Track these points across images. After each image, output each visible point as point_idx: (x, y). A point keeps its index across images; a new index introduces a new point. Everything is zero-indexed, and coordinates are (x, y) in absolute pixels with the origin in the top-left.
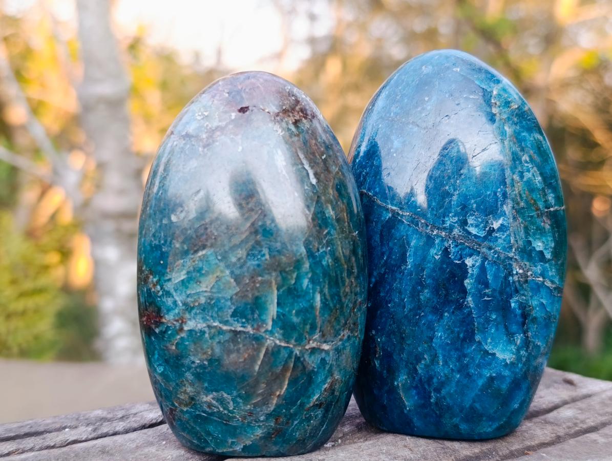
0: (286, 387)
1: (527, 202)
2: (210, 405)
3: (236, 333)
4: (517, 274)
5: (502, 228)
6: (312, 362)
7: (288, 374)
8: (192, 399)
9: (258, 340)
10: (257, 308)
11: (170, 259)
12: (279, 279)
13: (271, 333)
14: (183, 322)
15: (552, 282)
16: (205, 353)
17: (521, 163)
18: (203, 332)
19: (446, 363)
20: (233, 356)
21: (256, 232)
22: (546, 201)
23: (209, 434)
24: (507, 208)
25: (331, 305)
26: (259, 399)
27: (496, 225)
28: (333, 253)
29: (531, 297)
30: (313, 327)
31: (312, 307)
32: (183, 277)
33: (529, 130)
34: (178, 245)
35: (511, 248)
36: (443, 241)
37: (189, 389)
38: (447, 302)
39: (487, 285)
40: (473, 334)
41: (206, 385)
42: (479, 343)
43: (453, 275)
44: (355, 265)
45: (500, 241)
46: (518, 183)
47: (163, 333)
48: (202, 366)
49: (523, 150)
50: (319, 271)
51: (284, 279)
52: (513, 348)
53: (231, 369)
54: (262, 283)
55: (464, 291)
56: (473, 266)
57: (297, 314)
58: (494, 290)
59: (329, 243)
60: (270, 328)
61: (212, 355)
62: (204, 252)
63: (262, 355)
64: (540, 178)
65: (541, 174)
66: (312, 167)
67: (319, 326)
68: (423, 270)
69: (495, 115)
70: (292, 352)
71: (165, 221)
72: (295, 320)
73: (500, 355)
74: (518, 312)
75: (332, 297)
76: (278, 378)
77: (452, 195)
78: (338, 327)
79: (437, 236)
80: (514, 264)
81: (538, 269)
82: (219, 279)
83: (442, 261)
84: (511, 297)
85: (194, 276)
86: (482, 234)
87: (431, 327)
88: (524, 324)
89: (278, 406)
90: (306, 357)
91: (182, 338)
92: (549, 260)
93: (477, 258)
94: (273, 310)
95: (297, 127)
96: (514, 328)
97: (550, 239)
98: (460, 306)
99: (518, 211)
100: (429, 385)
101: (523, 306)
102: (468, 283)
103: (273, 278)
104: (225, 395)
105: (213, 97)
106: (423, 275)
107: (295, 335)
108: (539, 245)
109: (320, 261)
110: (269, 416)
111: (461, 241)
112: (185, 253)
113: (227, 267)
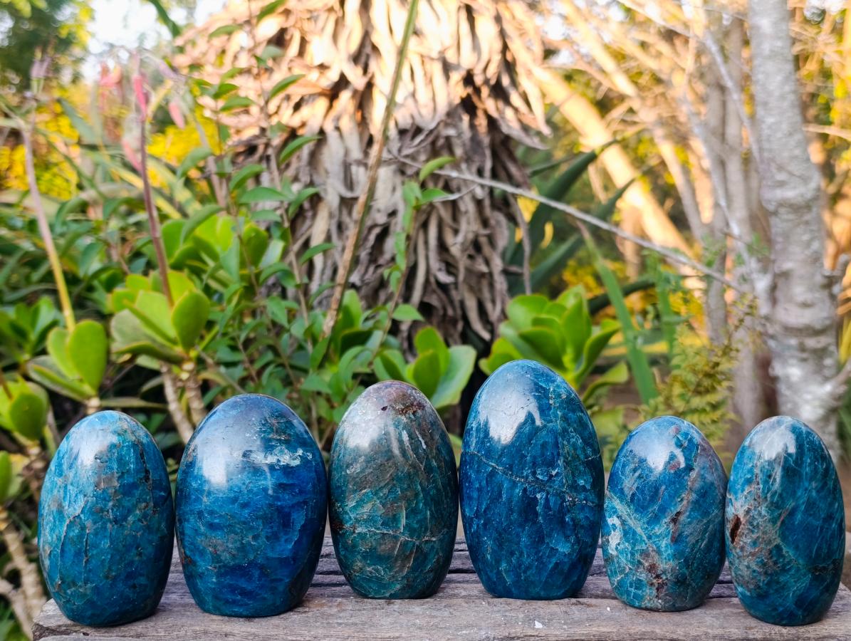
0: (412, 562)
1: (572, 457)
2: (371, 573)
3: (384, 534)
4: (568, 501)
5: (557, 474)
6: (426, 548)
7: (413, 555)
8: (361, 569)
9: (396, 538)
10: (395, 521)
11: (347, 494)
12: (406, 504)
13: (403, 534)
14: (355, 528)
15: (593, 503)
16: (368, 545)
17: (568, 433)
18: (366, 534)
19: (528, 556)
20: (383, 546)
21: (393, 479)
22: (586, 454)
23: (371, 588)
24: (560, 462)
25: (436, 516)
26: (397, 569)
27: (554, 473)
28: (436, 487)
29: (579, 514)
30: (426, 529)
31: (426, 518)
32: (354, 504)
33: (574, 411)
34: (351, 487)
35: (563, 486)
36: (522, 484)
37: (359, 564)
38: (526, 520)
39: (550, 510)
40: (543, 538)
41: (368, 562)
42: (548, 543)
43: (529, 504)
44: (449, 491)
45: (557, 482)
46: (567, 446)
47: (344, 534)
48: (366, 552)
49: (569, 425)
50: (429, 498)
51: (409, 505)
52: (569, 545)
53: (382, 553)
54: (398, 507)
55: (536, 514)
56: (541, 498)
57: (417, 523)
58: (555, 512)
59: (434, 482)
60: (402, 531)
61: (371, 546)
62: (365, 491)
63: (398, 546)
64: (581, 441)
65: (582, 438)
66: (423, 439)
67: (429, 528)
68: (512, 502)
69: (551, 404)
70: (414, 543)
71: (343, 473)
72: (416, 526)
73: (561, 550)
74: (571, 523)
75: (436, 512)
76: (408, 558)
77: (526, 457)
78: (440, 527)
79: (519, 481)
80: (566, 496)
81: (582, 496)
82: (374, 505)
83: (523, 496)
84: (566, 515)
85: (360, 503)
86: (546, 478)
87: (518, 535)
88: (575, 529)
89: (408, 572)
90: (423, 545)
91: (355, 537)
92: (589, 490)
93: (543, 493)
94: (403, 521)
95: (414, 415)
96: (569, 533)
97: (589, 477)
98: (535, 522)
99: (567, 463)
100: (520, 569)
101: (573, 520)
102: (538, 508)
103: (403, 504)
104: (379, 567)
105: (367, 401)
106: (512, 504)
107: (416, 534)
108: (581, 482)
109: (429, 492)
110: (403, 578)
111: (533, 484)
112: (355, 491)
113: (378, 499)
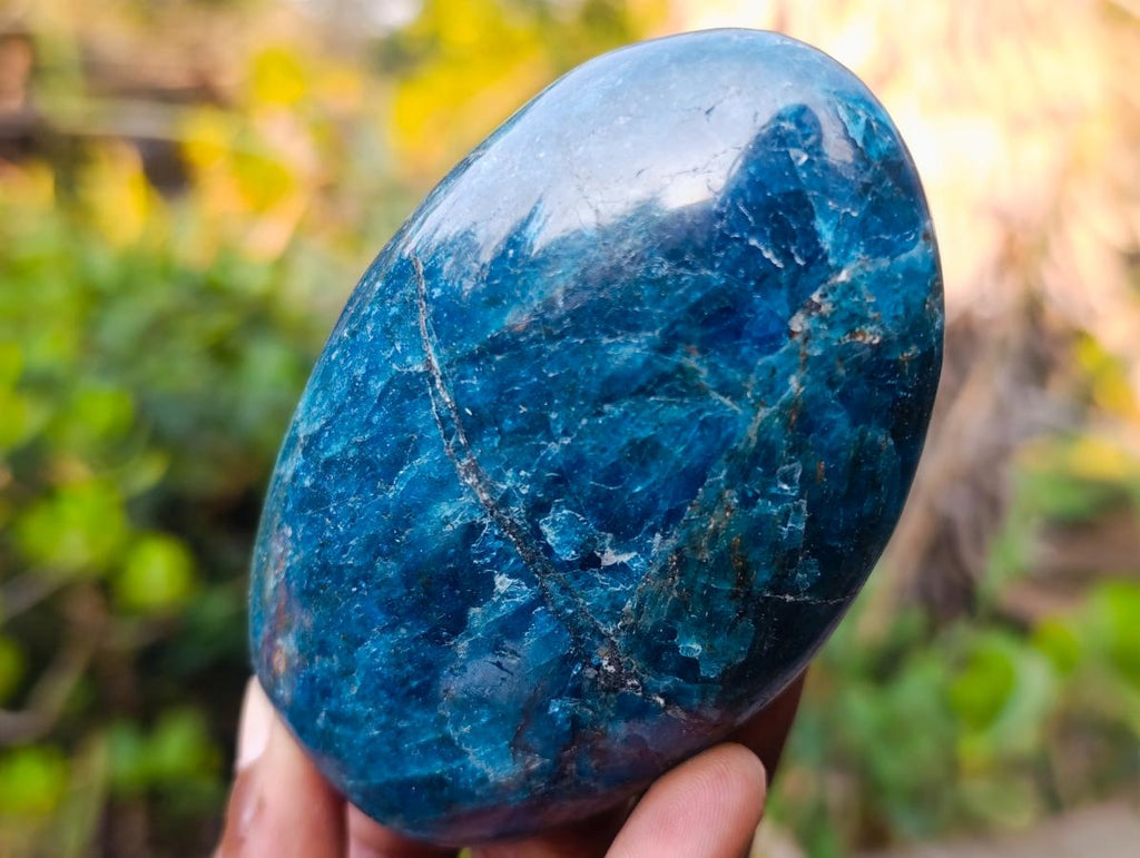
1: (722, 558)
4: (599, 667)
5: (619, 571)
17: (771, 472)
22: (785, 576)
24: (660, 544)
27: (610, 558)
29: (609, 718)
35: (614, 617)
36: (475, 507)
40: (437, 699)
45: (598, 592)
46: (728, 509)
49: (798, 449)
55: (459, 623)
56: (508, 595)
58: (526, 664)
64: (800, 528)
65: (811, 523)
68: (408, 524)
73: (477, 761)
74: (562, 725)
79: (471, 490)
80: (603, 650)
81: (663, 684)
83: (451, 542)
84: (558, 697)
87: (365, 624)
92: (706, 682)
93: (525, 588)
96: (536, 743)
98: (437, 639)
99: (683, 563)
102: (477, 613)
106: (403, 533)
108: (693, 647)
111: (511, 536)
